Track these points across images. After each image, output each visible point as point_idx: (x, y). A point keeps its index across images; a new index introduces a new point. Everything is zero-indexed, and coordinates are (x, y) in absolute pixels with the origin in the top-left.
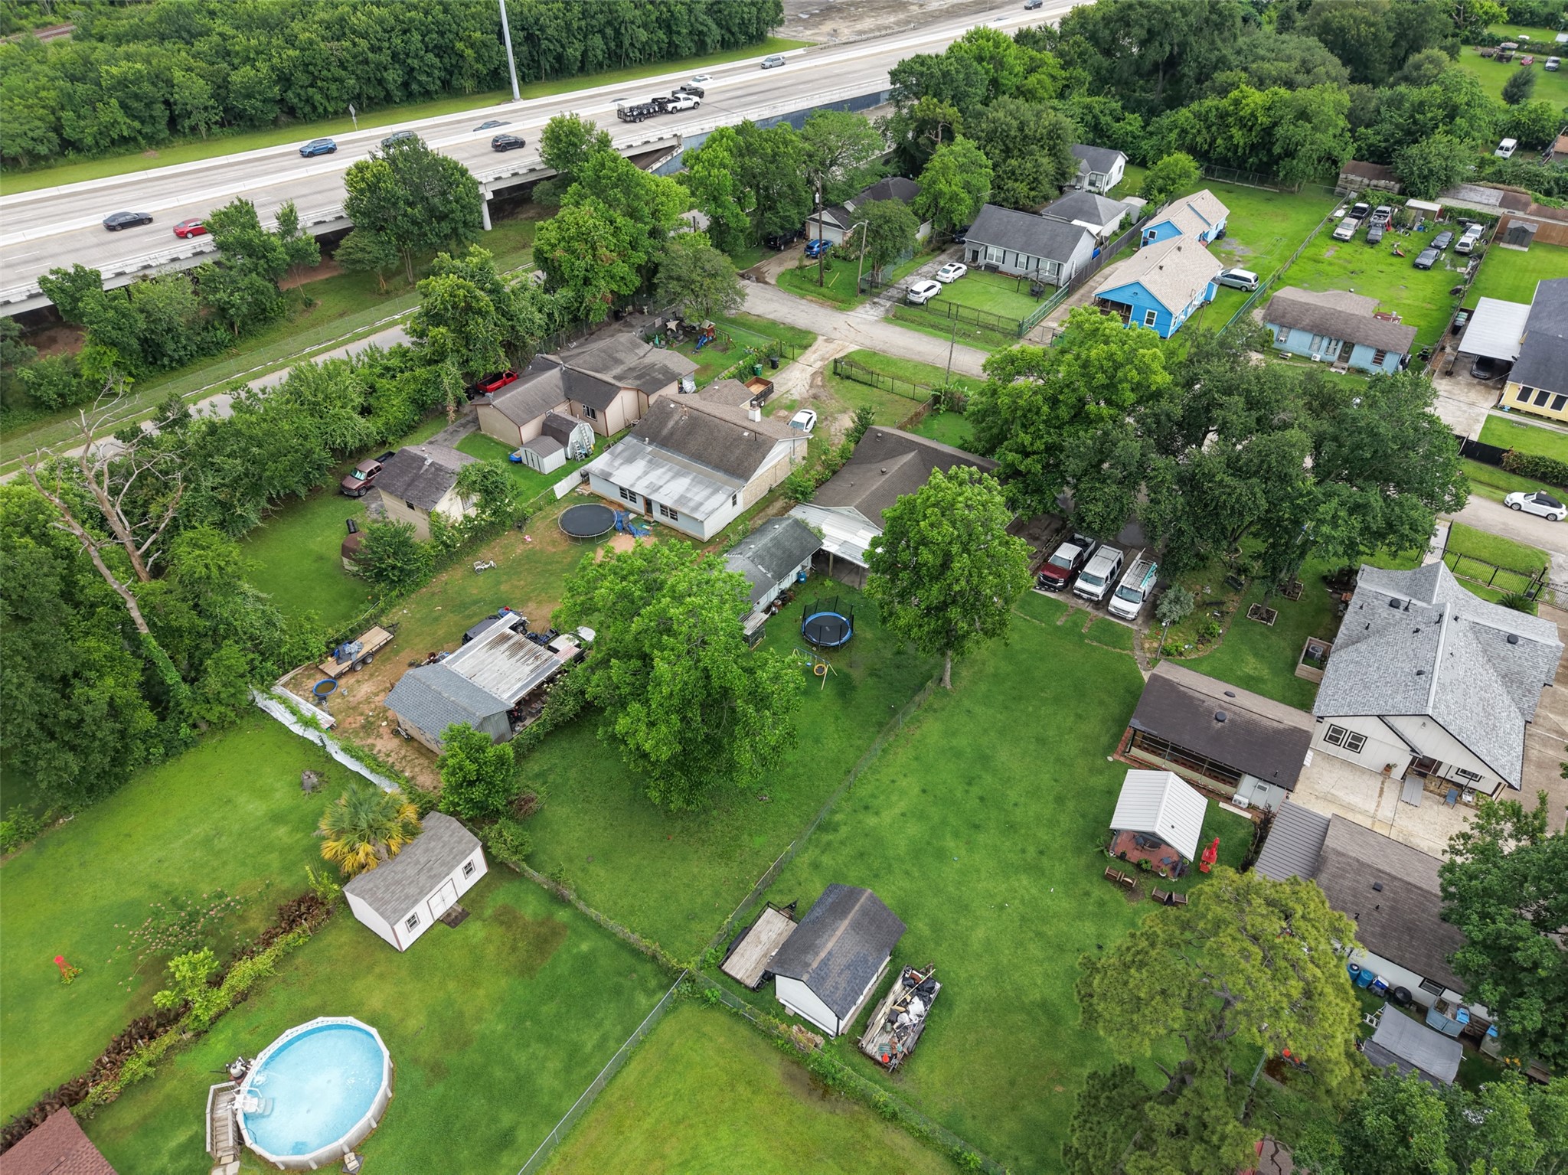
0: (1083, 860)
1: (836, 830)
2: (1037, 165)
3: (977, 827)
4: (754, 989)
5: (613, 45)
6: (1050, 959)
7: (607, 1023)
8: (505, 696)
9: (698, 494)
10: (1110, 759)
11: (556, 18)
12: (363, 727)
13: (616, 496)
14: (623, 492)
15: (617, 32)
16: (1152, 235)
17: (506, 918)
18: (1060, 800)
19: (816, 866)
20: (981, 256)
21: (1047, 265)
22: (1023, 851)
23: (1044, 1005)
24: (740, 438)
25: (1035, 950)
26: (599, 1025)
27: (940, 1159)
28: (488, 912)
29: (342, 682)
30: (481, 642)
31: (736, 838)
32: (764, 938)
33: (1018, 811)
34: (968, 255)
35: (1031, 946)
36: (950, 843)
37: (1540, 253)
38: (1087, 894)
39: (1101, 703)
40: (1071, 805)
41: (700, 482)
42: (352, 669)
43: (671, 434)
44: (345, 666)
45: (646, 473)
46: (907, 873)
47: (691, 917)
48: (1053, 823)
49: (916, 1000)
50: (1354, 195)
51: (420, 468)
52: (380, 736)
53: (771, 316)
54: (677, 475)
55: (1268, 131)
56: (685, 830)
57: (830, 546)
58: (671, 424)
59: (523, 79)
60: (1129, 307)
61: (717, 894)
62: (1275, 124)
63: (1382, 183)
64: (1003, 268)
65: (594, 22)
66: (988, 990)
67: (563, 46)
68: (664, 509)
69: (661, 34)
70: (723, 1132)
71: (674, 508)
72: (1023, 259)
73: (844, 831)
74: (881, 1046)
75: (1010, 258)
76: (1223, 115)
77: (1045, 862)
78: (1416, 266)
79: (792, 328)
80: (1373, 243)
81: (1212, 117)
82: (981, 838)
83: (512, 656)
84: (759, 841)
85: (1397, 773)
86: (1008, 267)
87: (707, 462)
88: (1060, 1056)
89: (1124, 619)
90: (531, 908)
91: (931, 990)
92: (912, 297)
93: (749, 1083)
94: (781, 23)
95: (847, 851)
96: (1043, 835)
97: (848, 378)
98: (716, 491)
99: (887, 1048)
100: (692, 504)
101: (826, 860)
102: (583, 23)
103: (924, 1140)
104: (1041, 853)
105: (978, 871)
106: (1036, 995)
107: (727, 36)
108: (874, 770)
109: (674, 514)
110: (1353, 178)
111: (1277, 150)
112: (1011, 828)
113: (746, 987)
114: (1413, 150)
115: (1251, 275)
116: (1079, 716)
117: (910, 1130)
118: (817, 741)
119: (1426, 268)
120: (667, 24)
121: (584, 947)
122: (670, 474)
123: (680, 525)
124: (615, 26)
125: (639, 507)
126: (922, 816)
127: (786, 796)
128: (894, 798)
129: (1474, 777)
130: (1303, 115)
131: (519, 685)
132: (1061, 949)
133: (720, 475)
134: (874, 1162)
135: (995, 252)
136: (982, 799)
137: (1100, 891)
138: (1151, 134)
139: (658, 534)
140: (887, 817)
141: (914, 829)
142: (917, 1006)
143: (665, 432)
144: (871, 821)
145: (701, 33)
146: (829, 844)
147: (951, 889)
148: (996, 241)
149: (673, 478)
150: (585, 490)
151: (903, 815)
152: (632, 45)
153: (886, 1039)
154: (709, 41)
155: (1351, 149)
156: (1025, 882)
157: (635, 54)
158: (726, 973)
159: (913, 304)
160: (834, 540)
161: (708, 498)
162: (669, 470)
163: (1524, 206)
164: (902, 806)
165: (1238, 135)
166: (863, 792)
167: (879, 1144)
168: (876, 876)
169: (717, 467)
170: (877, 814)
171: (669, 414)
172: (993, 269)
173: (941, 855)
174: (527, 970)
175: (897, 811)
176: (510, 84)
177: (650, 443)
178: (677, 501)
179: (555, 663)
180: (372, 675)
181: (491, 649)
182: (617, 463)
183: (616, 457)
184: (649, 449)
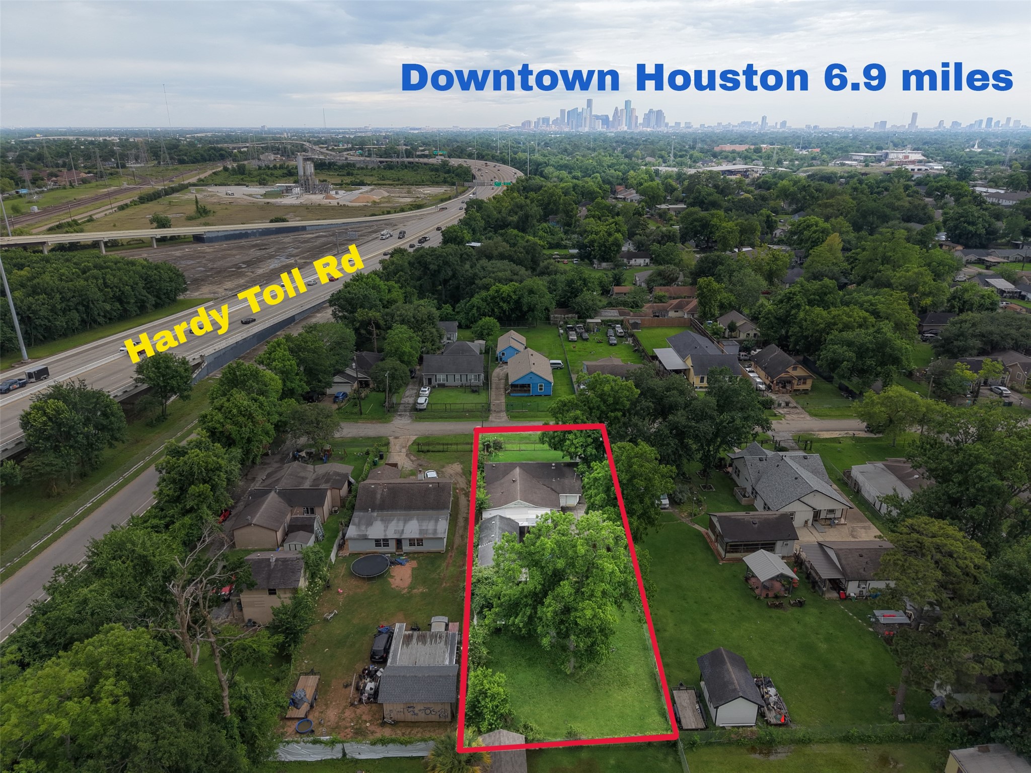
0: (755, 606)
2: (431, 333)
3: (706, 614)
4: (707, 727)
5: (84, 316)
6: (787, 648)
8: (447, 663)
9: (429, 526)
10: (720, 564)
11: (43, 304)
12: (356, 733)
13: (371, 547)
14: (378, 542)
15: (87, 307)
16: (503, 354)
18: (722, 588)
20: (433, 381)
21: (472, 377)
22: (732, 614)
23: (804, 666)
24: (428, 489)
25: (778, 648)
27: (839, 744)
29: (313, 716)
30: (398, 645)
31: (620, 674)
32: (685, 705)
33: (713, 600)
34: (425, 382)
35: (776, 647)
36: (705, 626)
37: (645, 331)
38: (771, 617)
39: (693, 544)
40: (727, 588)
41: (423, 520)
42: (312, 706)
43: (383, 502)
44: (305, 707)
45: (387, 526)
47: (642, 718)
48: (729, 598)
49: (769, 689)
50: (562, 323)
51: (269, 565)
52: (373, 733)
53: (350, 435)
54: (406, 522)
55: (518, 302)
56: (594, 684)
57: (522, 524)
58: (379, 496)
59: (28, 345)
60: (529, 385)
61: (641, 702)
62: (519, 298)
63: (570, 315)
64: (447, 384)
65: (71, 304)
67: (49, 321)
68: (412, 542)
69: (118, 305)
71: (421, 537)
72: (458, 377)
74: (775, 717)
75: (451, 378)
76: (493, 298)
77: (744, 614)
78: (611, 345)
79: (369, 438)
80: (586, 340)
81: (489, 299)
82: (713, 618)
83: (424, 643)
84: (632, 669)
85: (810, 523)
86: (450, 382)
87: (418, 509)
88: (829, 681)
89: (665, 509)
90: (565, 761)
91: (770, 682)
92: (419, 407)
93: (746, 767)
94: (185, 290)
95: (671, 652)
96: (731, 604)
97: (428, 451)
98: (437, 521)
99: (778, 716)
100: (430, 531)
101: (667, 660)
102: (63, 305)
103: (827, 742)
104: (739, 611)
105: (726, 631)
106: (798, 664)
107: (158, 301)
109: (420, 542)
110: (557, 316)
111: (525, 308)
112: (718, 608)
113: (701, 729)
114: (578, 299)
115: (560, 362)
116: (692, 554)
117: (820, 742)
119: (615, 345)
120: (120, 299)
121: (612, 762)
122: (401, 522)
123: (427, 547)
124: (86, 304)
125: (392, 548)
126: (683, 622)
128: (664, 621)
129: (832, 511)
130: (531, 292)
131: (447, 655)
132: (786, 642)
133: (430, 512)
135: (441, 377)
136: (696, 602)
137: (775, 613)
138: (458, 312)
139: (414, 559)
140: (670, 629)
141: (686, 628)
142: (772, 691)
143: (378, 502)
144: (667, 634)
145: (143, 301)
148: (441, 371)
149: (404, 524)
150: (345, 553)
151: (675, 625)
152: (99, 315)
153: (773, 713)
154: (148, 305)
155: (554, 304)
156: (747, 625)
157: (101, 320)
158: (687, 730)
159: (421, 410)
160: (522, 520)
161: (436, 525)
162: (399, 520)
163: (629, 315)
165: (505, 306)
169: (425, 509)
170: (665, 630)
171: (374, 492)
172: (442, 386)
176: (19, 350)
177: (373, 511)
178: (420, 533)
179: (454, 635)
180: (326, 705)
181: (408, 645)
182: (363, 528)
183: (358, 525)
184: (375, 514)
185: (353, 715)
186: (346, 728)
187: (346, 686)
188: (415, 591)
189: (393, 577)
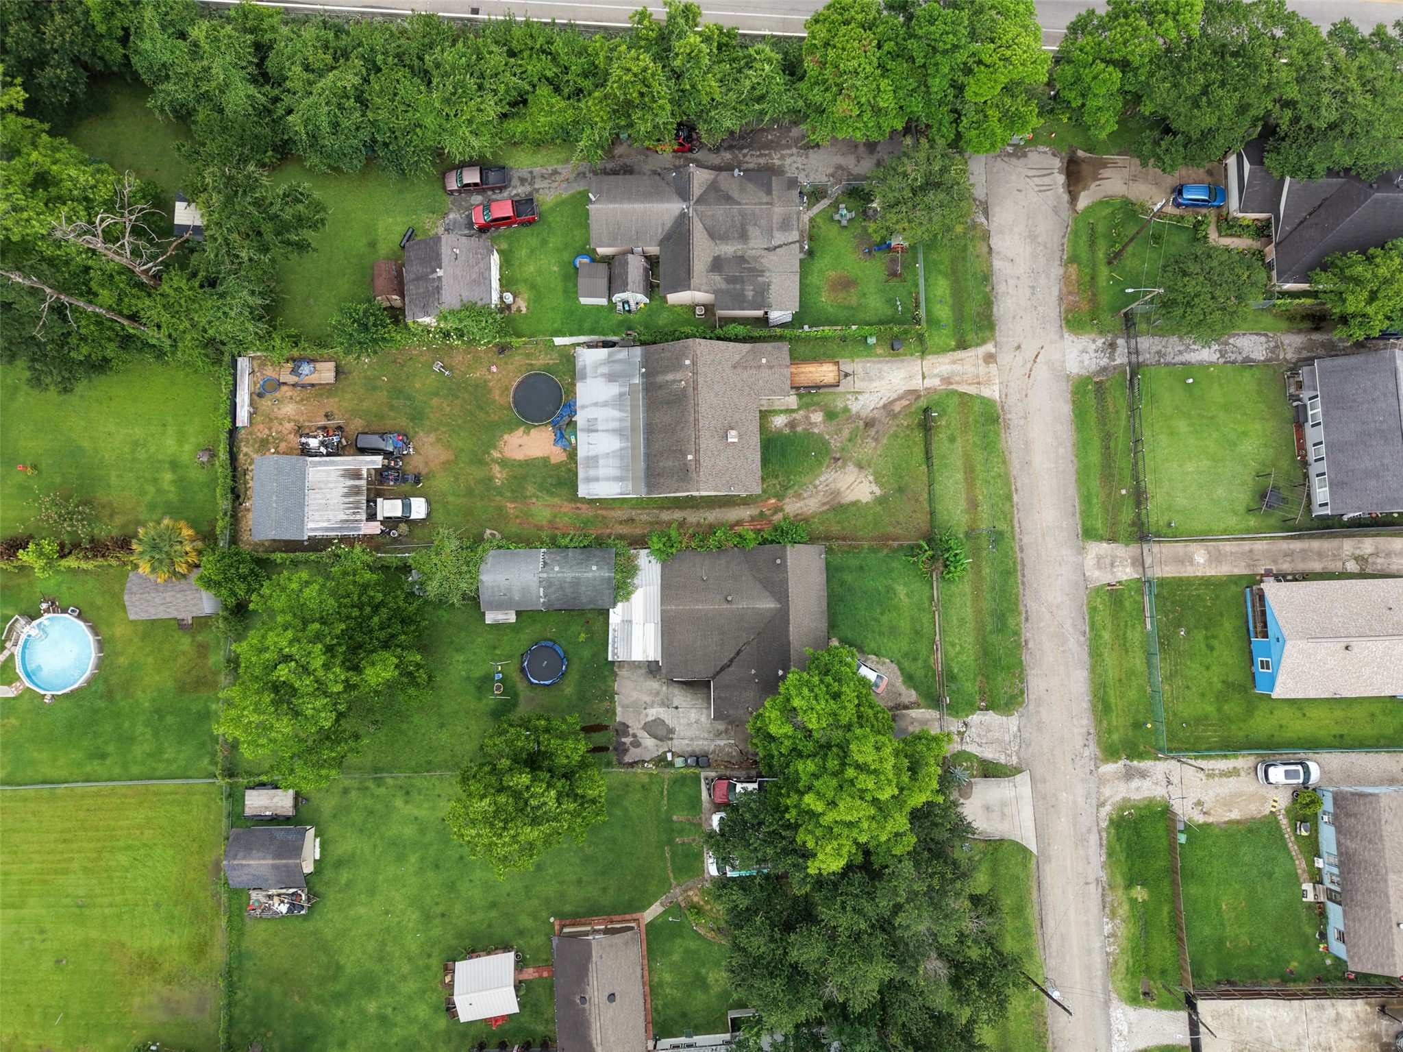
0: (454, 942)
1: (379, 786)
3: (437, 866)
4: (243, 818)
6: (370, 957)
7: (182, 756)
8: (311, 525)
9: (607, 468)
10: (552, 920)
17: (203, 650)
18: (493, 905)
19: (346, 791)
22: (437, 904)
23: (339, 968)
24: (685, 456)
25: (371, 946)
26: (179, 752)
27: (228, 960)
28: (199, 638)
29: (284, 388)
30: (343, 464)
32: (276, 799)
33: (467, 884)
35: (372, 943)
36: (413, 859)
38: (429, 956)
39: (604, 890)
40: (494, 914)
41: (622, 458)
42: (294, 386)
43: (661, 387)
44: (293, 379)
45: (605, 404)
46: (375, 846)
48: (471, 910)
49: (288, 906)
51: (430, 273)
54: (619, 432)
57: (616, 613)
58: (670, 377)
64: (1307, 429)
66: (329, 933)
70: (170, 852)
72: (1323, 450)
73: (382, 790)
75: (1319, 434)
77: (437, 921)
82: (430, 874)
83: (346, 495)
87: (648, 445)
88: (315, 990)
90: (216, 659)
91: (299, 911)
93: (201, 847)
95: (369, 802)
96: (458, 908)
98: (619, 479)
99: (256, 905)
100: (592, 473)
101: (354, 795)
104: (443, 915)
105: (404, 886)
106: (342, 961)
108: (441, 779)
112: (452, 887)
113: (244, 812)
116: (580, 881)
118: (442, 726)
122: (616, 425)
126: (423, 831)
127: (383, 739)
128: (426, 805)
131: (325, 525)
132: (381, 960)
133: (642, 465)
134: (203, 931)
137: (437, 965)
140: (409, 810)
141: (409, 831)
142: (284, 909)
143: (660, 379)
144: (399, 803)
146: (367, 788)
147: (380, 878)
149: (614, 431)
151: (416, 818)
156: (414, 917)
158: (244, 794)
160: (624, 613)
161: (608, 479)
162: (622, 420)
164: (422, 813)
166: (418, 782)
167: (212, 928)
168: (361, 830)
169: (648, 457)
170: (407, 802)
171: (678, 367)
173: (401, 858)
174: (182, 689)
175: (416, 812)
177: (642, 376)
178: (588, 458)
179: (359, 529)
180: (302, 400)
181: (343, 476)
182: (605, 370)
183: (609, 361)
184: (637, 380)
185: (285, 432)
186: (270, 429)
187: (326, 416)
188: (496, 468)
189: (527, 432)
